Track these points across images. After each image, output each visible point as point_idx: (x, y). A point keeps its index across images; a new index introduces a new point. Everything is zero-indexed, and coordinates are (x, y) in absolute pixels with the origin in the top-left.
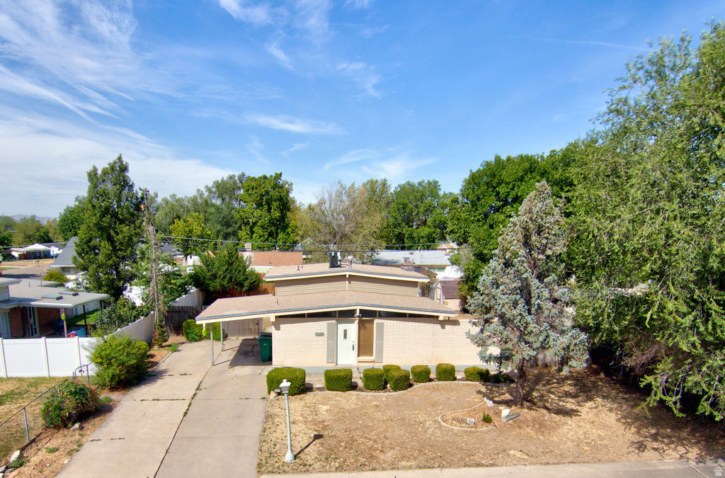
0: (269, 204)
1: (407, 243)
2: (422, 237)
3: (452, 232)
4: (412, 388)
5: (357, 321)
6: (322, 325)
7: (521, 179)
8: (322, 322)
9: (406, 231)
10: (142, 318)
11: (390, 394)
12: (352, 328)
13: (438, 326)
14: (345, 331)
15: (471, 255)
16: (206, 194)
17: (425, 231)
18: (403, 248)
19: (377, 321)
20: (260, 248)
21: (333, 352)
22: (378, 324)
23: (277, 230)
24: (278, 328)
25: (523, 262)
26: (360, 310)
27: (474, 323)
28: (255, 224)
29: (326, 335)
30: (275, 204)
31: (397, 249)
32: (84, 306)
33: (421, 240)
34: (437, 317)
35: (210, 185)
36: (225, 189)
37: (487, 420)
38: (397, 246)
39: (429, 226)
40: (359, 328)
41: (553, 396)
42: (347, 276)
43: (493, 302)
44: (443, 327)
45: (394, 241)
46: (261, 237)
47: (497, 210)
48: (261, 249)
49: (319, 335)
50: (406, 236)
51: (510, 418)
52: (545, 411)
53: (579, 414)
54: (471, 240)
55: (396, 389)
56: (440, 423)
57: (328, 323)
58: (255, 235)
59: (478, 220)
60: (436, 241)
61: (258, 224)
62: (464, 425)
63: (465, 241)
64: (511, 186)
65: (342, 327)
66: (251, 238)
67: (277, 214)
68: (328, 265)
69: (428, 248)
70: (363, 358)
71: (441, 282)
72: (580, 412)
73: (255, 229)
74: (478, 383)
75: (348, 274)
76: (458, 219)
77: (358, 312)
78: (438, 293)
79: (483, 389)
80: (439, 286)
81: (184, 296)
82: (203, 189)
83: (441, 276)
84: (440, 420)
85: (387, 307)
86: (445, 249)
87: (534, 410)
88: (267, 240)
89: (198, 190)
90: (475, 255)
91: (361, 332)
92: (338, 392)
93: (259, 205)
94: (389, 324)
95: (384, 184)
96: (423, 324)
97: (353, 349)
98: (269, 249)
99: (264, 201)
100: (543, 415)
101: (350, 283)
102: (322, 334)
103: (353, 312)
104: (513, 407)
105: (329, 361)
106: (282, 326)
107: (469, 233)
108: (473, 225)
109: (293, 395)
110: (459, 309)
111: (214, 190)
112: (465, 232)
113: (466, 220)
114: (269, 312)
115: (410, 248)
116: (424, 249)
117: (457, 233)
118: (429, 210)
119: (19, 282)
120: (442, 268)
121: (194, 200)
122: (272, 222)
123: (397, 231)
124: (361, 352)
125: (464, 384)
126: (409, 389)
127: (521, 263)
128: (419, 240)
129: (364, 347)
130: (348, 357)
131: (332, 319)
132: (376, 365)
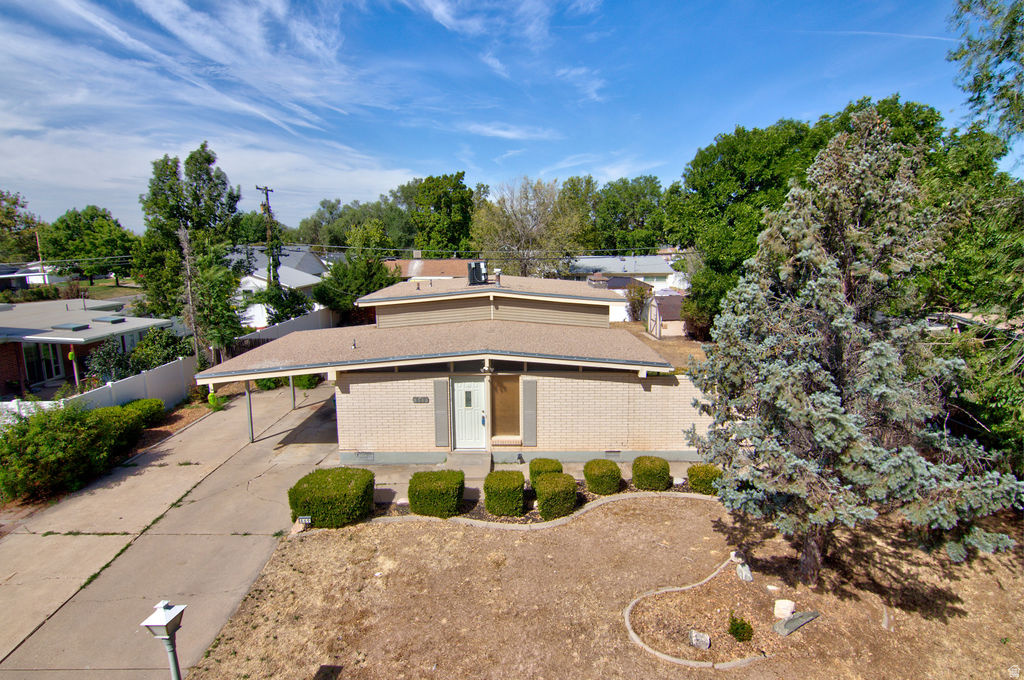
0: (448, 206)
1: (619, 248)
2: (638, 241)
3: (671, 231)
4: (582, 511)
5: (488, 378)
6: (425, 386)
7: (781, 153)
8: (423, 380)
9: (618, 234)
10: (181, 358)
11: (535, 526)
12: (482, 389)
13: (639, 387)
14: (468, 395)
15: (700, 260)
16: (391, 199)
17: (642, 233)
18: (615, 254)
19: (524, 378)
20: (438, 255)
21: (447, 430)
22: (524, 382)
23: (459, 235)
24: (346, 390)
25: (833, 288)
26: (491, 361)
27: (705, 408)
28: (432, 229)
29: (432, 401)
30: (455, 207)
31: (608, 254)
32: (123, 337)
33: (637, 245)
34: (636, 372)
35: (395, 188)
36: (407, 193)
37: (741, 632)
38: (608, 251)
39: (647, 228)
40: (493, 390)
41: (879, 542)
42: (491, 299)
43: (748, 374)
44: (647, 389)
45: (603, 246)
46: (439, 243)
47: (739, 199)
48: (440, 257)
49: (417, 400)
50: (618, 239)
51: (797, 624)
52: (874, 599)
53: (958, 605)
54: (699, 241)
55: (548, 514)
56: (626, 631)
57: (435, 382)
58: (432, 241)
59: (711, 215)
60: (656, 244)
61: (436, 229)
62: (683, 648)
63: (691, 243)
64: (764, 162)
65: (461, 388)
66: (428, 244)
67: (457, 217)
68: (466, 281)
69: (646, 253)
70: (500, 438)
71: (656, 298)
72: (958, 600)
73: (433, 234)
75: (491, 295)
76: (681, 214)
77: (487, 364)
78: (653, 312)
80: (654, 303)
81: (293, 319)
82: (388, 194)
83: (658, 287)
84: (628, 624)
85: (541, 356)
86: (670, 254)
87: (850, 596)
88: (446, 246)
89: (382, 196)
90: (707, 263)
91: (498, 396)
92: (433, 519)
93: (438, 207)
94: (544, 382)
95: (589, 182)
96: (609, 383)
97: (483, 423)
98: (449, 256)
99: (443, 202)
100: (876, 616)
101: (497, 309)
102: (425, 400)
103: (481, 363)
104: (800, 585)
105: (440, 443)
106: (353, 387)
107: (696, 232)
108: (702, 222)
109: (338, 527)
110: (684, 334)
111: (399, 194)
112: (690, 231)
113: (691, 214)
115: (623, 253)
116: (641, 254)
117: (678, 232)
118: (648, 210)
119: (11, 309)
120: (663, 277)
121: (377, 207)
122: (453, 226)
123: (607, 234)
124: (498, 428)
125: (687, 499)
126: (577, 514)
127: (826, 291)
128: (634, 244)
129: (502, 419)
130: (474, 436)
131: (443, 374)
132: (525, 450)
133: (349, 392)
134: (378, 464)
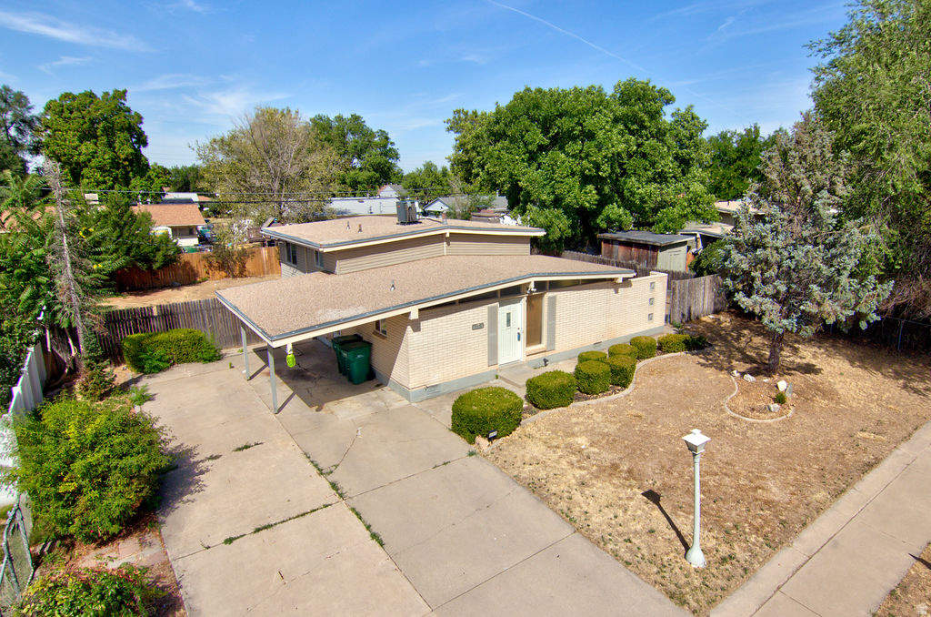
0: (109, 135)
4: (634, 378)
5: (526, 299)
6: (480, 313)
8: (480, 308)
12: (519, 310)
14: (508, 314)
19: (549, 295)
22: (550, 298)
23: (127, 173)
24: (417, 328)
26: (535, 282)
29: (486, 326)
34: (614, 280)
40: (528, 308)
42: (448, 235)
44: (617, 291)
49: (475, 327)
51: (789, 391)
57: (489, 309)
61: (91, 164)
62: (770, 414)
65: (504, 310)
70: (532, 348)
74: (683, 353)
75: (443, 232)
77: (532, 286)
79: (702, 361)
93: (90, 136)
94: (561, 296)
96: (597, 291)
97: (519, 339)
99: (98, 130)
101: (449, 245)
102: (481, 326)
105: (491, 363)
106: (425, 324)
114: (409, 304)
124: (530, 340)
126: (634, 381)
129: (533, 331)
130: (514, 351)
131: (493, 300)
132: (548, 354)
133: (420, 330)
134: (443, 394)
